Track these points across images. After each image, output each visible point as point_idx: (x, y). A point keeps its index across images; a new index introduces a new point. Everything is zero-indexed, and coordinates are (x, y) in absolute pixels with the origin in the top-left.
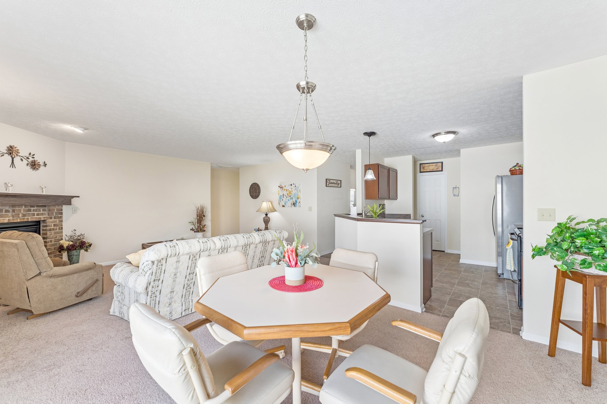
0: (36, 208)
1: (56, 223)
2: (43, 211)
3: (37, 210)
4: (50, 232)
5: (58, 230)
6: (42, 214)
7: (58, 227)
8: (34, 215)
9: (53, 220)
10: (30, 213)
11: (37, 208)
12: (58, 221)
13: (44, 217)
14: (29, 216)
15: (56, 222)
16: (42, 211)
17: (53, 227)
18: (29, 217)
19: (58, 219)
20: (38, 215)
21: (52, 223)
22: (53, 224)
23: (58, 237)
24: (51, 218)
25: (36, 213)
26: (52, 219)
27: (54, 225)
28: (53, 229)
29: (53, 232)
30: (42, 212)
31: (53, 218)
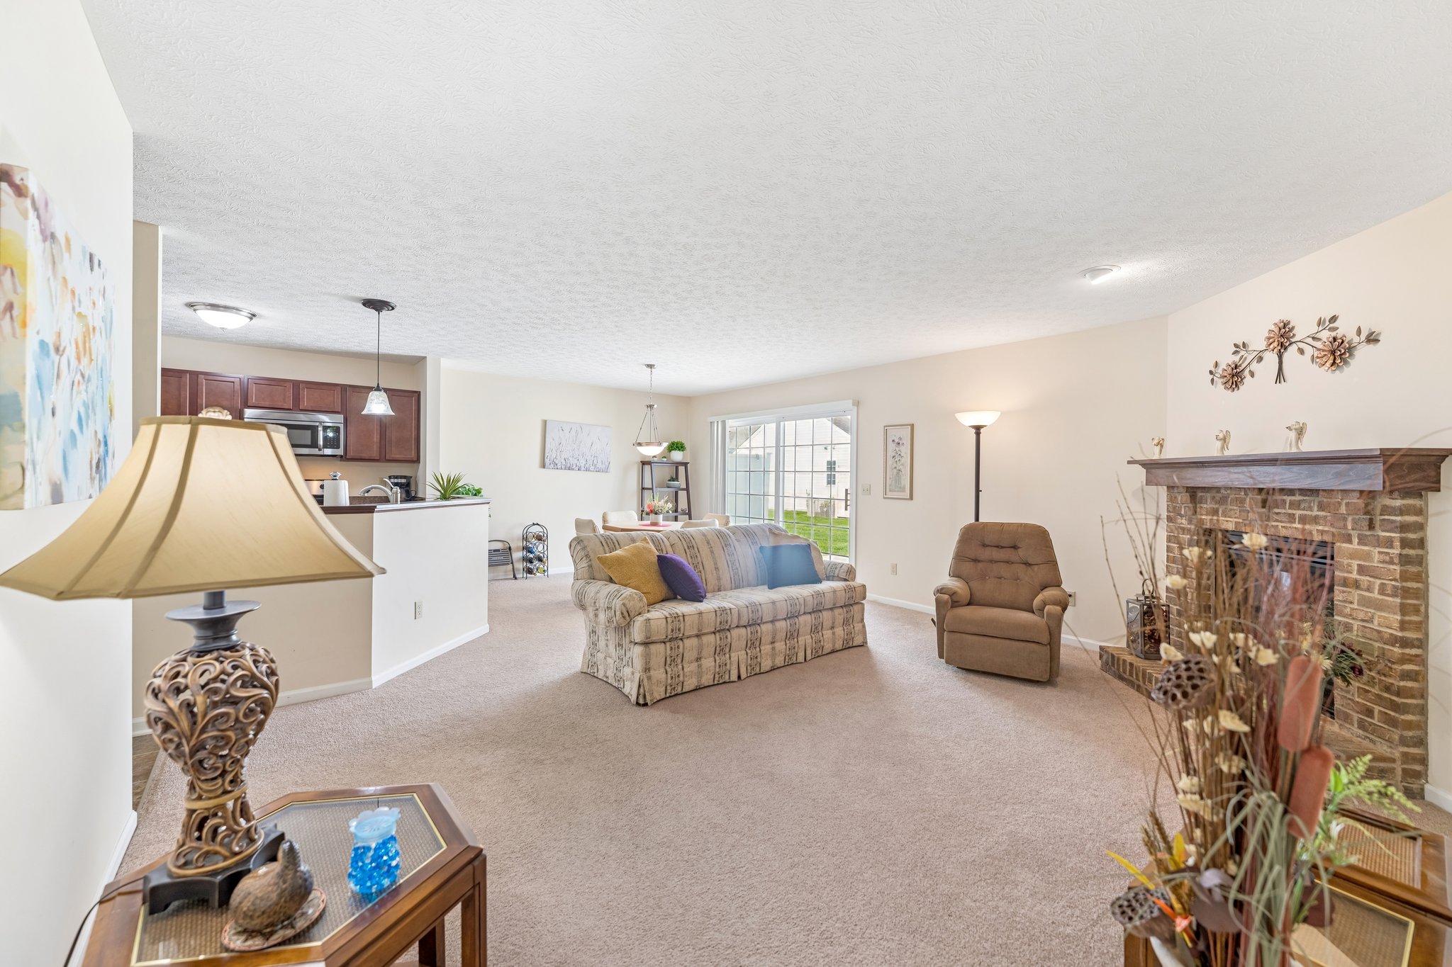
0: (1297, 498)
1: (1367, 564)
2: (1321, 508)
3: (1302, 506)
4: (1344, 592)
5: (1376, 595)
6: (1315, 520)
7: (1378, 582)
8: (1291, 518)
9: (1355, 545)
10: (1283, 511)
11: (1301, 498)
12: (1376, 557)
13: (1322, 532)
14: (1277, 521)
15: (1368, 556)
16: (1316, 508)
17: (1354, 575)
18: (1280, 524)
19: (1378, 546)
20: (1303, 520)
21: (1353, 555)
22: (1355, 563)
23: (1376, 622)
24: (1348, 539)
25: (1298, 513)
26: (1350, 541)
27: (1362, 570)
28: (1357, 585)
29: (1355, 594)
30: (1315, 512)
31: (1356, 540)
